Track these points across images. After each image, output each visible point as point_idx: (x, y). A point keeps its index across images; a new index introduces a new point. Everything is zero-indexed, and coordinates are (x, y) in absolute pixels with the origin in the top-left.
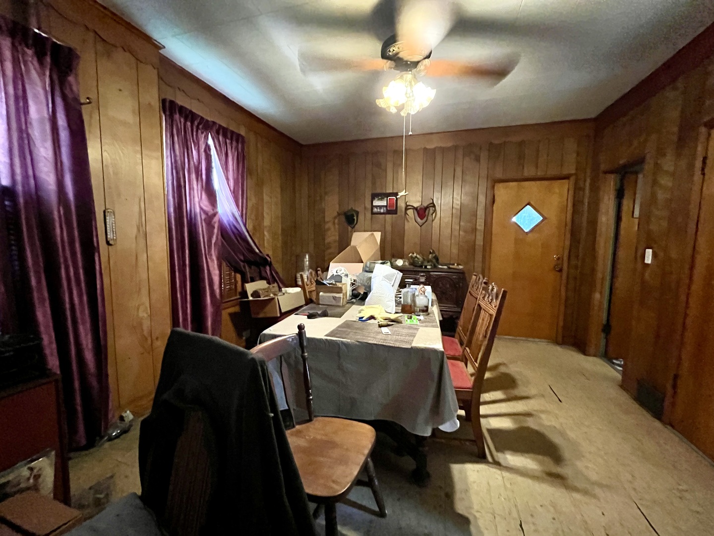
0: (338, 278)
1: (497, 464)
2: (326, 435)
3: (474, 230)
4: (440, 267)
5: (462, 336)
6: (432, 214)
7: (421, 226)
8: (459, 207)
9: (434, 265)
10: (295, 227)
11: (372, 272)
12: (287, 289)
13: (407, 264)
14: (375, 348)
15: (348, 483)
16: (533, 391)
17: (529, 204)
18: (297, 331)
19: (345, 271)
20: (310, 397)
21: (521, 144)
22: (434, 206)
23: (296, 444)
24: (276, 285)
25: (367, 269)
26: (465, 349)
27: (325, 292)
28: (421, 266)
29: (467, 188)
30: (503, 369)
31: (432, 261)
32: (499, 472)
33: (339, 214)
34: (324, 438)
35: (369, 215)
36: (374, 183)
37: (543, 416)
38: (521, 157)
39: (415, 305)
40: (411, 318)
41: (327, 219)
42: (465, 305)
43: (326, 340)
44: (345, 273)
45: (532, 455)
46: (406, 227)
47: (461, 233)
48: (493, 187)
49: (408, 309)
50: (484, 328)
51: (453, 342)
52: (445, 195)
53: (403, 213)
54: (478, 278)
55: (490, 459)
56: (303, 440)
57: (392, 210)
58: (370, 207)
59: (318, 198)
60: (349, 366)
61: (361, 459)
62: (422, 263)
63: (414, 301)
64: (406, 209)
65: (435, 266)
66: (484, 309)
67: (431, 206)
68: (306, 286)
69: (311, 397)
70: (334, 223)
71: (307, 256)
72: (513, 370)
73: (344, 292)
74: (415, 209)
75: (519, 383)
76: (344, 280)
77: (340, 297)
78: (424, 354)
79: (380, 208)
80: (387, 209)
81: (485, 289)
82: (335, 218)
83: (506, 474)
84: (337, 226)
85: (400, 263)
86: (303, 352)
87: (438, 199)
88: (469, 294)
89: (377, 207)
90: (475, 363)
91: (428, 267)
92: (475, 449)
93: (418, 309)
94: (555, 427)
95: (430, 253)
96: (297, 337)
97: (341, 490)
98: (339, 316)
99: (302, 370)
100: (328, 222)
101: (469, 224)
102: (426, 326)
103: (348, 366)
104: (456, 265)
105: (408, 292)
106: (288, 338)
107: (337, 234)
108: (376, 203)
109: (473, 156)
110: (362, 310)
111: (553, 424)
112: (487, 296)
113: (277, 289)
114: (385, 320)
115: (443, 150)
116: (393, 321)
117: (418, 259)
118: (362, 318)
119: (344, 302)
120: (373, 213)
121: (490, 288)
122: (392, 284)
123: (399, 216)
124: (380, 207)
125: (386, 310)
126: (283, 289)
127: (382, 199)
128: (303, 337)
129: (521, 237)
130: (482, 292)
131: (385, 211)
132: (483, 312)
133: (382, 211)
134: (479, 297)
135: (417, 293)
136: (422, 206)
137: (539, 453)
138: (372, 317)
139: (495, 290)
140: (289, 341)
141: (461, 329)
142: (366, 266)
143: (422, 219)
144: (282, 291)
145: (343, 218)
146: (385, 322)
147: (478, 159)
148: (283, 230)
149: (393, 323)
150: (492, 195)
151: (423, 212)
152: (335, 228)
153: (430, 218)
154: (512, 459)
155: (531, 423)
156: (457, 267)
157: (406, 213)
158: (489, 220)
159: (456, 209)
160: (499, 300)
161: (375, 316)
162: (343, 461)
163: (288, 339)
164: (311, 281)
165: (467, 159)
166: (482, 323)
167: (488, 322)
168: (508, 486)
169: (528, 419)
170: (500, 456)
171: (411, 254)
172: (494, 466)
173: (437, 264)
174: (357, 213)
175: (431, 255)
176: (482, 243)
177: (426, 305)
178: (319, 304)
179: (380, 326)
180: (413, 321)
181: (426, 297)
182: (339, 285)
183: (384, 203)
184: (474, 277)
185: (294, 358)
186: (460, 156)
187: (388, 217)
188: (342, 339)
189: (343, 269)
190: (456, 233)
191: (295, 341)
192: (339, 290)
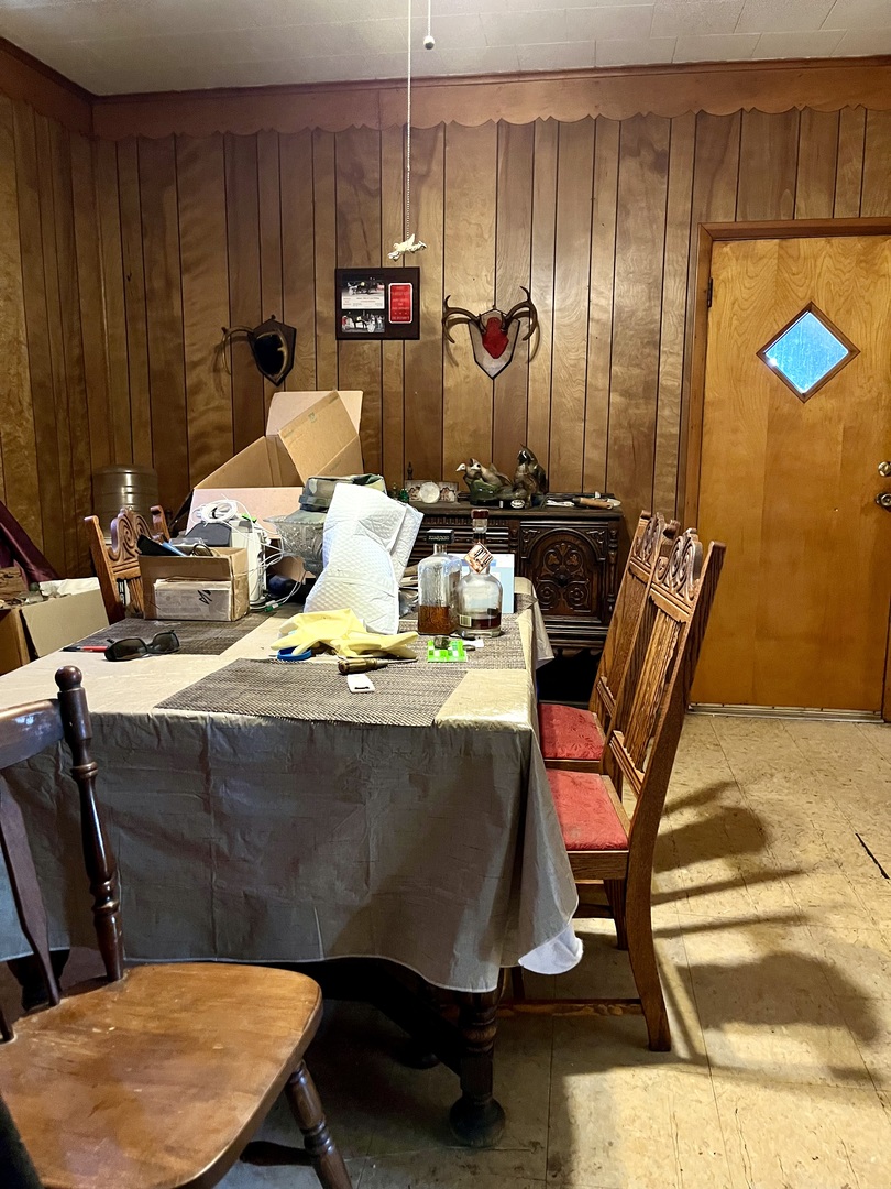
0: (219, 534)
1: (701, 1061)
2: (160, 1018)
3: (652, 389)
4: (550, 503)
5: (607, 701)
6: (527, 338)
7: (493, 378)
8: (606, 317)
9: (533, 498)
10: (82, 379)
11: (324, 509)
12: (58, 583)
13: (451, 496)
14: (320, 734)
15: (218, 1150)
16: (810, 852)
17: (810, 308)
18: (54, 691)
19: (240, 509)
20: (106, 902)
21: (788, 118)
22: (532, 313)
23: (57, 1054)
24: (16, 569)
25: (311, 501)
26: (612, 734)
27: (171, 579)
28: (496, 503)
29: (631, 256)
30: (729, 799)
31: (525, 486)
32: (704, 1083)
33: (230, 339)
34: (152, 1026)
35: (329, 341)
36: (342, 238)
37: (835, 919)
38: (789, 162)
39: (459, 609)
40: (445, 645)
41: (192, 355)
42: (617, 611)
43: (160, 717)
44: (240, 516)
45: (801, 1028)
46: (448, 383)
47: (615, 398)
48: (707, 256)
49: (438, 621)
50: (662, 667)
51: (582, 720)
52: (565, 278)
53: (439, 336)
54: (651, 525)
55: (680, 1049)
56: (82, 1039)
57: (404, 326)
58: (333, 313)
59: (158, 284)
60: (240, 798)
61: (268, 1075)
62: (498, 491)
63: (455, 596)
64: (447, 323)
65: (535, 503)
66: (662, 611)
67: (523, 314)
68: (109, 564)
69: (111, 904)
70: (216, 370)
71: (128, 478)
72: (758, 797)
73: (236, 575)
74: (474, 321)
75: (776, 832)
76: (239, 538)
77: (225, 593)
78: (471, 742)
79: (366, 320)
80: (386, 322)
81: (667, 551)
82: (220, 349)
83: (726, 1088)
84: (225, 378)
85: (430, 493)
86: (78, 760)
87: (543, 290)
88: (630, 577)
89: (354, 313)
90: (638, 772)
91: (516, 504)
92: (638, 1025)
93: (470, 618)
94: (866, 947)
95: (522, 460)
96: (56, 713)
97: (198, 1171)
98: (218, 647)
99: (77, 815)
100: (195, 364)
101: (636, 371)
102: (486, 666)
103: (237, 796)
104: (597, 495)
105: (437, 568)
106: (19, 715)
107: (227, 403)
108: (351, 301)
109: (647, 156)
110: (293, 627)
111: (863, 937)
112: (673, 569)
113: (22, 583)
114: (365, 652)
115: (559, 132)
116: (388, 655)
117: (485, 480)
118: (291, 650)
119: (238, 609)
120: (342, 336)
121: (681, 545)
122: (390, 546)
123: (425, 344)
124: (366, 314)
125: (369, 625)
126: (42, 585)
127: (368, 289)
128: (75, 712)
129: (786, 408)
130: (658, 561)
131: (381, 329)
132: (660, 620)
133: (371, 328)
134: (650, 576)
135: (465, 571)
136: (497, 314)
137: (819, 1020)
138: (322, 648)
139: (693, 551)
140: (25, 725)
141: (605, 679)
142: (308, 493)
143: (496, 356)
144: (37, 588)
145: (245, 352)
146: (360, 660)
147: (662, 164)
148: (37, 388)
149: (386, 661)
150: (706, 277)
151: (497, 333)
152: (219, 387)
153: (521, 353)
154: (740, 1043)
155: (800, 942)
156: (602, 503)
157: (446, 337)
158: (696, 359)
159: (598, 321)
160: (703, 576)
161: (333, 644)
162: (210, 1086)
163: (21, 720)
164: (126, 547)
165: (630, 164)
166: (658, 653)
167: (674, 645)
168: (729, 1116)
169: (794, 930)
170: (709, 1041)
171: (462, 467)
172: (692, 1068)
173: (541, 498)
174: (292, 334)
175: (523, 467)
176: (676, 430)
177: (494, 606)
178: (152, 618)
179: (346, 670)
180: (450, 654)
181: (492, 580)
182: (218, 553)
183: (375, 301)
184: (642, 523)
185: (52, 783)
186: (609, 153)
187: (393, 347)
188: (212, 714)
189: (233, 503)
190: (599, 399)
191: (47, 726)
192: (221, 570)
